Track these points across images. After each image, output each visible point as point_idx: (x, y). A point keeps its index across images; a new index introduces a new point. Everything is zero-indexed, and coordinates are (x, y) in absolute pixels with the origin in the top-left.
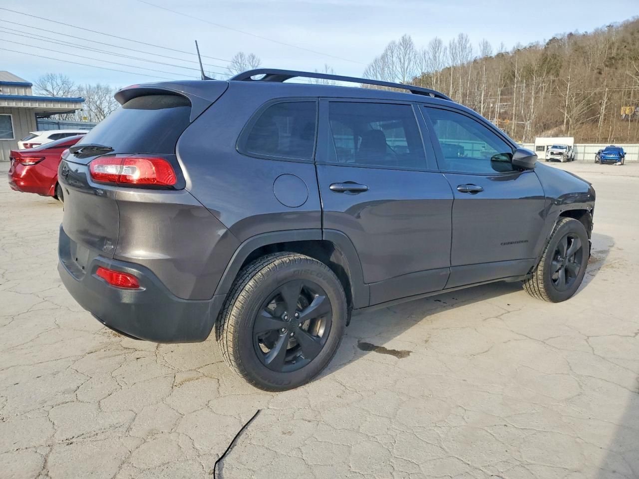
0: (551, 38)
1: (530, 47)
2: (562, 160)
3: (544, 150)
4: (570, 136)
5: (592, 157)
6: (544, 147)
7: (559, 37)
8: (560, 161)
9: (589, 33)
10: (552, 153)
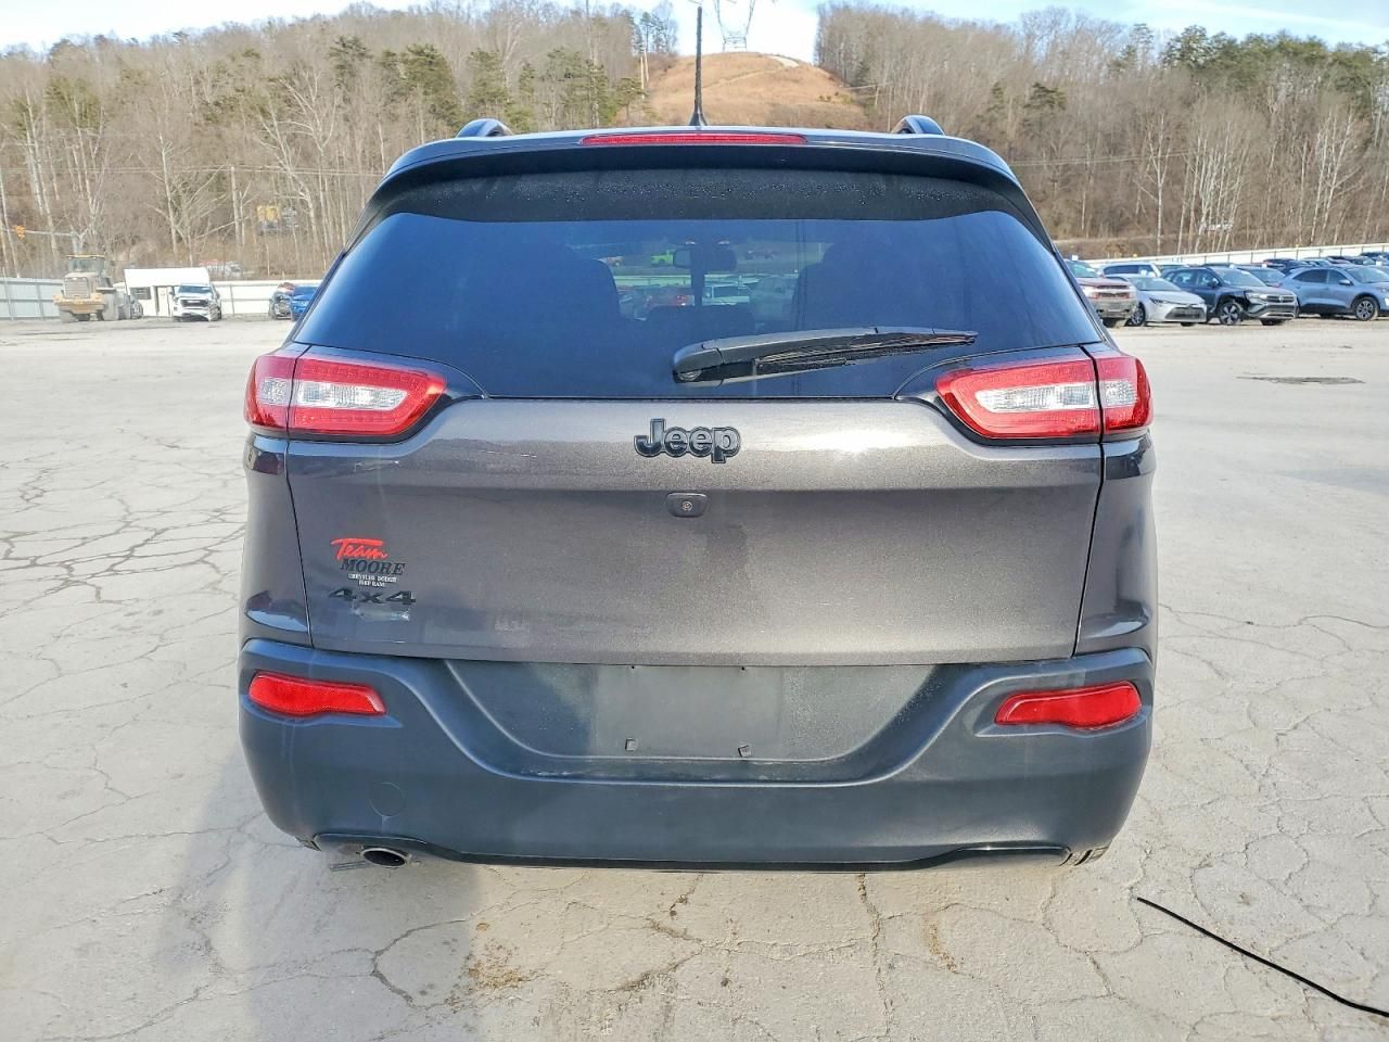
0: (58, 41)
1: (10, 54)
2: (209, 317)
3: (149, 298)
4: (196, 265)
5: (264, 308)
6: (148, 289)
7: (76, 41)
8: (206, 320)
9: (140, 42)
10: (185, 303)
